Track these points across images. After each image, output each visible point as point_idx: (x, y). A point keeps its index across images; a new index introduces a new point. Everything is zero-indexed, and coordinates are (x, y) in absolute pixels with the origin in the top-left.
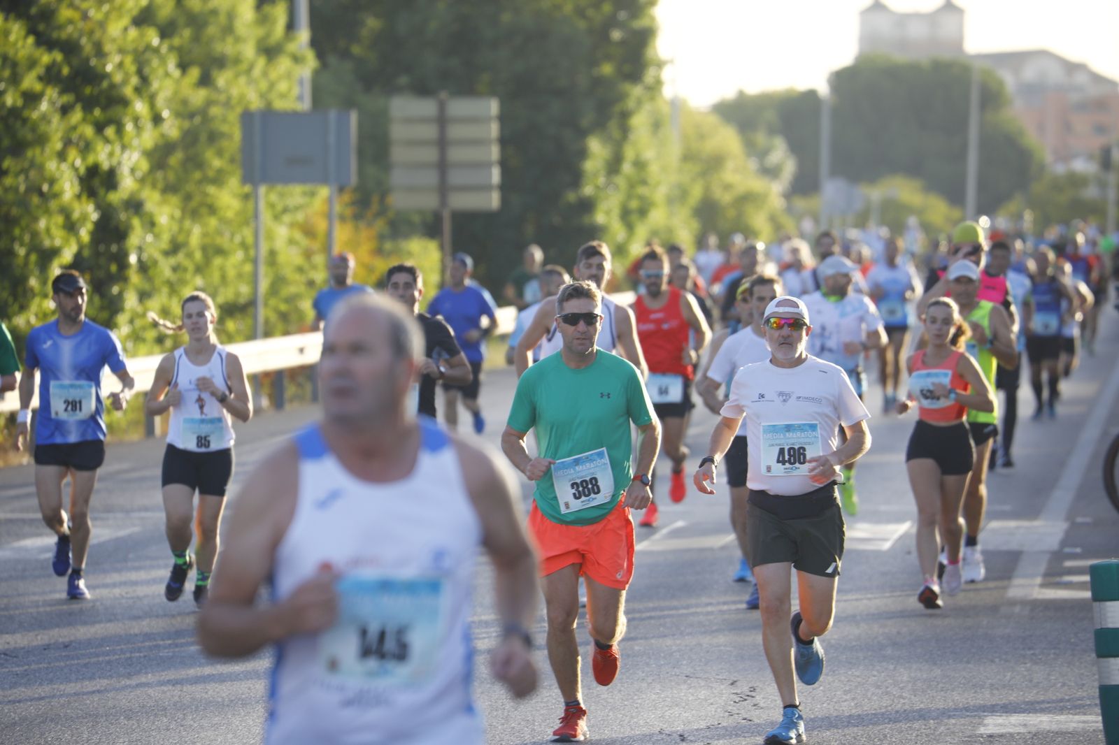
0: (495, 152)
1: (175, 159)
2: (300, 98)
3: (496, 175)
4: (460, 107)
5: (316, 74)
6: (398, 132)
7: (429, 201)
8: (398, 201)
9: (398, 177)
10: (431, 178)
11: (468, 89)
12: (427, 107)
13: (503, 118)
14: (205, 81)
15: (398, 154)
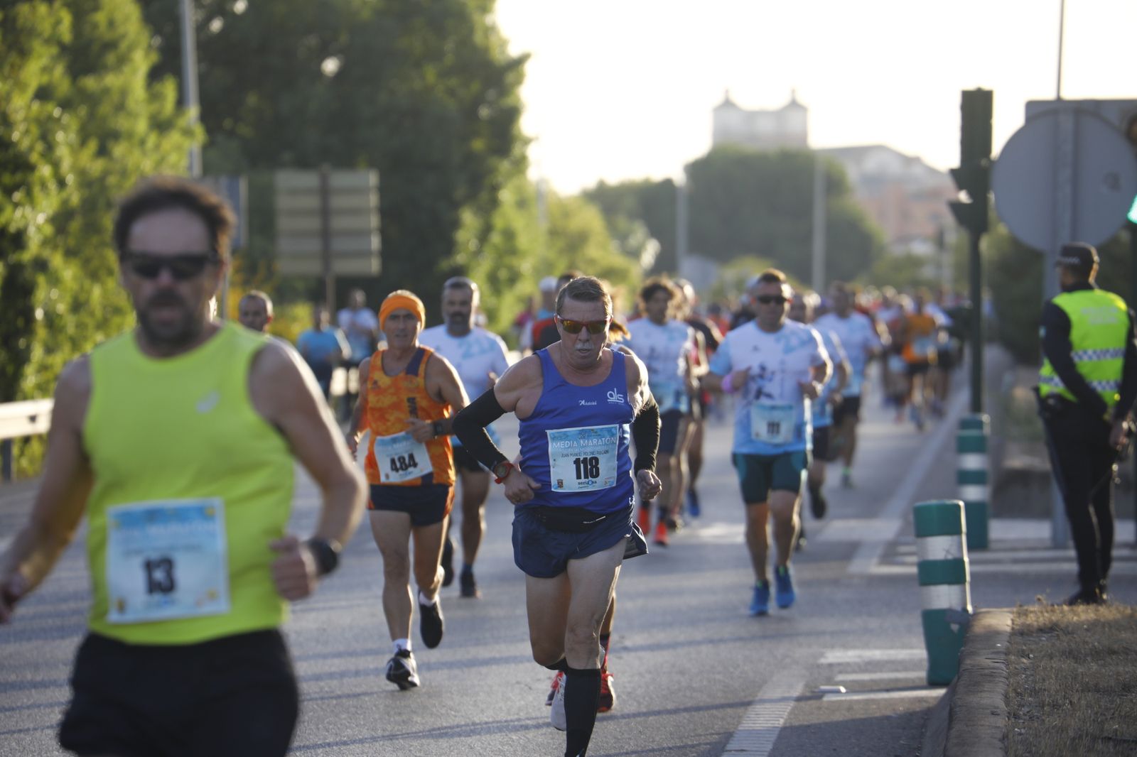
0: (374, 221)
1: (75, 225)
2: (190, 168)
3: (375, 242)
4: (340, 179)
5: (206, 148)
6: (283, 202)
7: (313, 267)
8: (284, 267)
9: (284, 245)
10: (314, 245)
11: (346, 161)
12: (309, 180)
13: (383, 190)
14: (103, 152)
15: (284, 223)
